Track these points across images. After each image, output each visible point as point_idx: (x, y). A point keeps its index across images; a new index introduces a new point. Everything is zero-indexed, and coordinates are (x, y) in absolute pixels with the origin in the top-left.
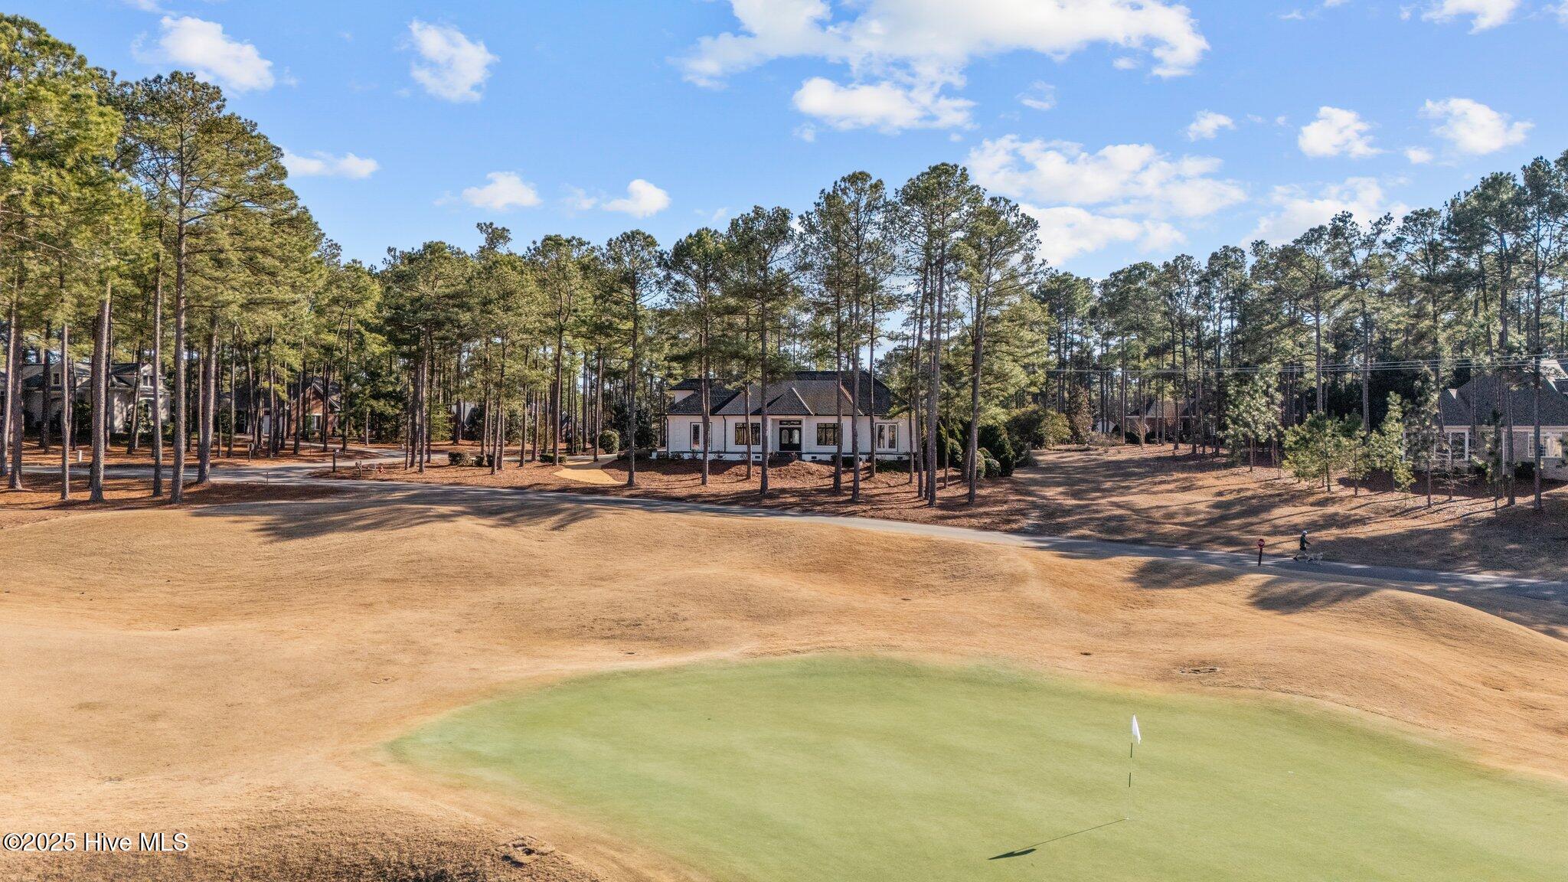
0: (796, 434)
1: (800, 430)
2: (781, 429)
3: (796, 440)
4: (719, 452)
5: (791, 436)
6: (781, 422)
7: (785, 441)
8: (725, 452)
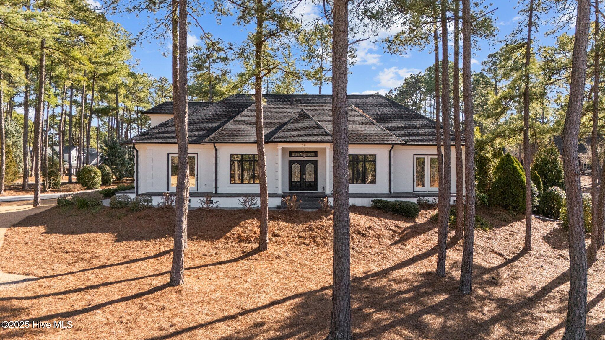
0: (309, 168)
1: (315, 163)
2: (291, 163)
3: (309, 178)
4: (207, 195)
5: (303, 172)
6: (291, 154)
7: (296, 178)
8: (217, 195)
